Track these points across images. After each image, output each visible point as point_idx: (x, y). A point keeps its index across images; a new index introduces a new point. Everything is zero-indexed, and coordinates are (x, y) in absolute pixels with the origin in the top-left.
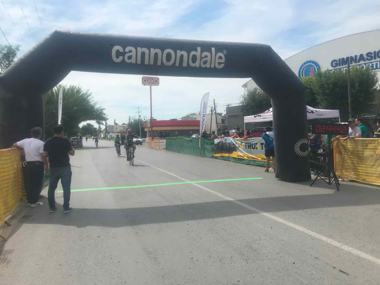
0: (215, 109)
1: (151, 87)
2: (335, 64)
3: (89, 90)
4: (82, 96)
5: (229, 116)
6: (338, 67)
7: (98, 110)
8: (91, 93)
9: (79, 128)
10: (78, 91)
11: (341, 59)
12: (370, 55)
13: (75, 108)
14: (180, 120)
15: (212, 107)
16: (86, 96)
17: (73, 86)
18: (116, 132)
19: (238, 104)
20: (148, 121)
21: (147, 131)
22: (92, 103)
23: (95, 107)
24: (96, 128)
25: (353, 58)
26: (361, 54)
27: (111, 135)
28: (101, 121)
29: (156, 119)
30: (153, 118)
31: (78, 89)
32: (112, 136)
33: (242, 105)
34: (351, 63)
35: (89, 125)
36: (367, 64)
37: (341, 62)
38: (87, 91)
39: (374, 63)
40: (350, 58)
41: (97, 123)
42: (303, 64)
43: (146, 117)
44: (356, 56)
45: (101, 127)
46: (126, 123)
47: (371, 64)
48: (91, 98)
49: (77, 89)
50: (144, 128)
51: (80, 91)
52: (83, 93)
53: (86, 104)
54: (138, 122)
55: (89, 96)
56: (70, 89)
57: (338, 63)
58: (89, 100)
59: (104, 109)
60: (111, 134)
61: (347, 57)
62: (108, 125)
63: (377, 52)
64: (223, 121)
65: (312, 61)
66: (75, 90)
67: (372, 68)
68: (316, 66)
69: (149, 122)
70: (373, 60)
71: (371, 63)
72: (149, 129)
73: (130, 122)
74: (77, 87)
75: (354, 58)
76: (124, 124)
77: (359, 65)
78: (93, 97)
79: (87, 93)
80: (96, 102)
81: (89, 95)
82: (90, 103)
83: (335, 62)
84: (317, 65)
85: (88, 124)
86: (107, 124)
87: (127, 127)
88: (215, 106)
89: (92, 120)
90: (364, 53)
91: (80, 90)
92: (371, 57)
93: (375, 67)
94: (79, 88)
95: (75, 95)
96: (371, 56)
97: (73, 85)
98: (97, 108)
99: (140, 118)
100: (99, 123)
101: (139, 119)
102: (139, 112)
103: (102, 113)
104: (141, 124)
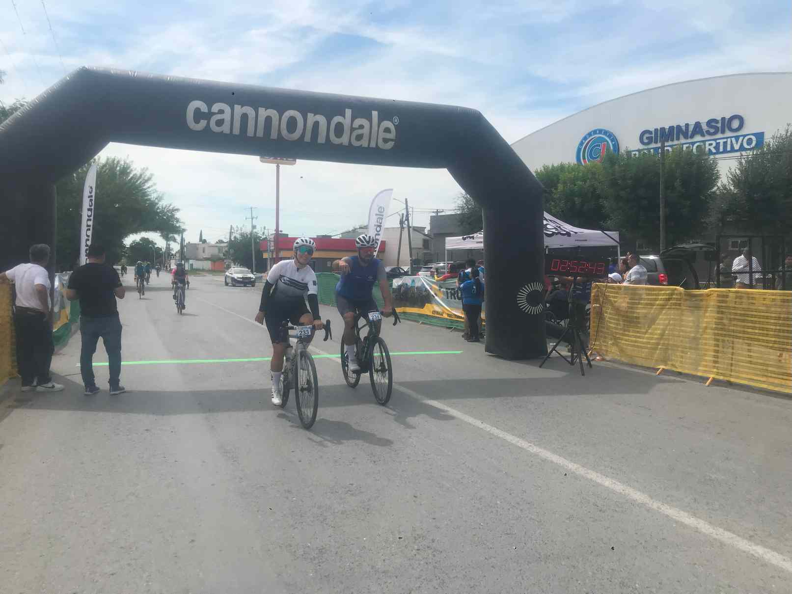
0: (407, 220)
1: (278, 167)
2: (647, 138)
3: (147, 169)
4: (132, 181)
5: (434, 234)
6: (653, 145)
7: (166, 210)
8: (152, 175)
9: (125, 247)
10: (125, 171)
11: (659, 129)
12: (713, 124)
13: (117, 206)
14: (338, 237)
15: (403, 214)
16: (141, 180)
17: (115, 159)
18: (202, 258)
19: (454, 210)
20: (271, 237)
21: (267, 258)
22: (152, 197)
23: (158, 205)
24: (160, 247)
25: (681, 128)
26: (696, 123)
27: (192, 265)
28: (172, 235)
29: (288, 235)
30: (281, 231)
31: (124, 166)
32: (195, 267)
33: (462, 214)
34: (678, 139)
35: (146, 241)
36: (707, 142)
37: (659, 135)
38: (144, 171)
39: (721, 141)
40: (675, 129)
41: (162, 238)
42: (587, 135)
43: (266, 228)
44: (687, 125)
45: (171, 247)
46: (225, 241)
47: (714, 144)
48: (152, 186)
49: (121, 165)
50: (262, 251)
51: (128, 171)
52: (134, 175)
53: (140, 198)
54: (250, 238)
55: (147, 181)
56: (107, 166)
57: (652, 137)
58: (147, 189)
59: (177, 210)
60: (191, 262)
61: (670, 127)
62: (186, 242)
63: (727, 120)
64: (426, 243)
65: (604, 130)
66: (118, 168)
67: (717, 151)
68: (612, 141)
69: (273, 240)
70: (719, 135)
71: (715, 140)
72: (272, 254)
73: (233, 239)
74: (122, 163)
75: (684, 128)
76: (221, 242)
77: (693, 143)
78: (155, 184)
79: (143, 176)
80: (160, 195)
81: (146, 178)
82: (148, 195)
83: (647, 135)
84: (614, 139)
85: (144, 240)
86: (184, 240)
87: (226, 249)
88: (407, 212)
89: (151, 231)
90: (704, 120)
91: (129, 167)
92: (714, 128)
93: (721, 149)
94: (127, 164)
95: (118, 177)
96: (716, 126)
97: (113, 157)
98: (162, 207)
99: (254, 230)
100: (167, 238)
101: (251, 234)
102: (252, 219)
103: (173, 216)
104: (256, 243)
